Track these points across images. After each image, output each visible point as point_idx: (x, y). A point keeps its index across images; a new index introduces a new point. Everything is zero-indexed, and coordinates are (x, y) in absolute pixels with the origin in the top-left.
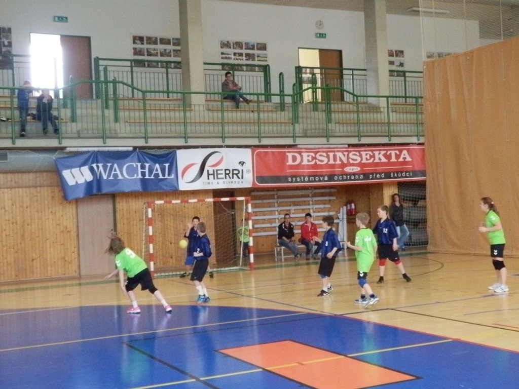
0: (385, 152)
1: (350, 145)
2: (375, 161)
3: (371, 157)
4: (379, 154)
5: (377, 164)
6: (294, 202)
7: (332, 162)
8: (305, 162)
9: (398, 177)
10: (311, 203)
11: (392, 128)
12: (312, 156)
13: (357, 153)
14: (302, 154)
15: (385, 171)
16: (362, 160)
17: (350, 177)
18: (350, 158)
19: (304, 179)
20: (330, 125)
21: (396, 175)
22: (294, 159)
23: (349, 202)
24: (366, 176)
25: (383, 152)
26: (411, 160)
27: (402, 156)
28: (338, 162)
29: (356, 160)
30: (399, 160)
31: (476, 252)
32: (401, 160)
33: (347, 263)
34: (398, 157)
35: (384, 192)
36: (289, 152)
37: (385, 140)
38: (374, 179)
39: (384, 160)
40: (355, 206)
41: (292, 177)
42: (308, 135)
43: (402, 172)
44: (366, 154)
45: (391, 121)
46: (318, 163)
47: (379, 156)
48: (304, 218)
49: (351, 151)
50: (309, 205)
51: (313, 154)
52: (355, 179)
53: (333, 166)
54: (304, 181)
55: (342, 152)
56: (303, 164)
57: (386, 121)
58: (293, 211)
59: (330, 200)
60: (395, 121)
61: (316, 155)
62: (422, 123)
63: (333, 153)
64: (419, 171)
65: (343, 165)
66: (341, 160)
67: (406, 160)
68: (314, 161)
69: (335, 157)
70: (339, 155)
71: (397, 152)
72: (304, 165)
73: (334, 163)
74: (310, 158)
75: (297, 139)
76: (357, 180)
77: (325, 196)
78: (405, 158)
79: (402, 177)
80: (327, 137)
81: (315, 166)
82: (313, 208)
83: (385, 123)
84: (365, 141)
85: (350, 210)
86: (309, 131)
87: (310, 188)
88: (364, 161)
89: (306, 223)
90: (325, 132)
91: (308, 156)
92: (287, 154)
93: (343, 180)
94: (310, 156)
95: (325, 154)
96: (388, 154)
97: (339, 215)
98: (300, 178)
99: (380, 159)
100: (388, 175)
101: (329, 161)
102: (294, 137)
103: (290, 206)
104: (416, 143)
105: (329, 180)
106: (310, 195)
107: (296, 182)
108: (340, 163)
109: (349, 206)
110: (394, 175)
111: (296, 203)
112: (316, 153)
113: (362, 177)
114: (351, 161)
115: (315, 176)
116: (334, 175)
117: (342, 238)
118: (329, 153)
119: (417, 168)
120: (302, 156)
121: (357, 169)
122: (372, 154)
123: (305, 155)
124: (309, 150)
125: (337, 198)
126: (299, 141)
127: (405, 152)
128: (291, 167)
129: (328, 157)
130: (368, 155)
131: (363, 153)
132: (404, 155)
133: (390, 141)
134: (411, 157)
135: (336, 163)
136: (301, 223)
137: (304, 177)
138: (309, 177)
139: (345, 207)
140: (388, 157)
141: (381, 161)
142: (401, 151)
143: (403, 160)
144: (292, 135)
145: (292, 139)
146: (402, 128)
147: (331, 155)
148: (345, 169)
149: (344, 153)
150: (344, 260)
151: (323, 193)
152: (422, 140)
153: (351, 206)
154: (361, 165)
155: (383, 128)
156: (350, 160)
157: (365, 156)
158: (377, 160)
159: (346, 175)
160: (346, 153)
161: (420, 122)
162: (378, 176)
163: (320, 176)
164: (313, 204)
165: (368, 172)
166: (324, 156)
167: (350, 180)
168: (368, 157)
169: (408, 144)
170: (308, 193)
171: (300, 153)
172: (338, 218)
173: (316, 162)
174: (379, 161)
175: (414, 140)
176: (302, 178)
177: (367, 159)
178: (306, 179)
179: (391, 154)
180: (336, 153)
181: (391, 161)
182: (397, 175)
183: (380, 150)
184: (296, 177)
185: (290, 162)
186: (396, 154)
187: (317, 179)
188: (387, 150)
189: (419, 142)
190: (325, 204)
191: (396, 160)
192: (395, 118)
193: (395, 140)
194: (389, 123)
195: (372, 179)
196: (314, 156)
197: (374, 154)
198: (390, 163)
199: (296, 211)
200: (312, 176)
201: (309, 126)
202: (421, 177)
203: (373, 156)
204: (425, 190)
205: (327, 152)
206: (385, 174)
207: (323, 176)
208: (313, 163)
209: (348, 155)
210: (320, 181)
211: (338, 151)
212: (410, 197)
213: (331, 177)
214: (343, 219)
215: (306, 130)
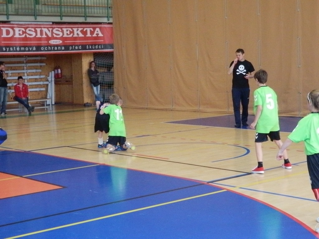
0: (82, 29)
1: (54, 23)
2: (74, 36)
3: (70, 32)
4: (77, 30)
5: (75, 39)
6: (11, 67)
7: (39, 36)
8: (17, 36)
9: (92, 49)
10: (25, 68)
11: (87, 10)
12: (23, 31)
13: (60, 29)
14: (14, 29)
15: (81, 44)
16: (63, 34)
17: (54, 49)
18: (54, 33)
19: (16, 49)
20: (37, 6)
21: (90, 47)
22: (8, 32)
23: (56, 68)
24: (67, 48)
25: (80, 29)
26: (102, 35)
27: (96, 33)
28: (44, 36)
29: (59, 35)
30: (93, 36)
31: (148, 107)
32: (95, 35)
33: (54, 115)
34: (92, 33)
35: (82, 60)
36: (3, 27)
37: (81, 20)
38: (73, 50)
39: (81, 35)
40: (61, 71)
41: (6, 47)
42: (19, 13)
43: (95, 45)
44: (67, 31)
45: (87, 4)
46: (28, 36)
47: (78, 32)
48: (17, 81)
49: (54, 28)
50: (24, 69)
51: (23, 29)
52: (58, 50)
53: (40, 39)
54: (16, 51)
55: (48, 28)
56: (15, 36)
57: (83, 5)
58: (10, 75)
59: (41, 66)
60: (90, 5)
61: (25, 30)
62: (112, 7)
63: (40, 29)
64: (109, 44)
65: (48, 39)
66: (46, 34)
67: (99, 36)
68: (25, 34)
69: (41, 31)
70: (45, 30)
71: (92, 29)
72: (16, 38)
73: (41, 37)
74: (21, 32)
75: (10, 16)
76: (60, 50)
77: (37, 62)
78: (97, 34)
79: (95, 49)
80: (35, 15)
81: (26, 39)
82: (27, 72)
83: (82, 6)
84: (65, 19)
85: (57, 74)
86: (20, 11)
87: (24, 56)
88: (65, 36)
89: (18, 84)
90: (33, 11)
91: (20, 30)
92: (2, 28)
93: (48, 50)
94: (21, 31)
95: (33, 29)
96: (85, 30)
97: (48, 78)
98: (13, 49)
99: (78, 34)
100: (84, 47)
101: (36, 35)
102: (8, 15)
103: (8, 70)
104: (106, 23)
105: (37, 50)
106: (25, 61)
107: (10, 51)
108: (46, 36)
109: (56, 71)
110: (89, 47)
111: (13, 68)
112: (26, 28)
113: (63, 48)
114: (55, 36)
115: (25, 47)
116: (41, 46)
117: (51, 96)
118: (36, 29)
119: (107, 42)
120: (14, 31)
121: (59, 42)
122: (71, 30)
123: (17, 30)
124: (20, 26)
125: (46, 64)
126: (11, 18)
127: (98, 29)
128: (5, 39)
129: (36, 32)
130: (69, 31)
131: (65, 30)
132: (97, 32)
133: (86, 20)
134: (102, 33)
135: (43, 37)
136: (15, 84)
137: (16, 48)
138: (20, 47)
139: (53, 72)
140: (85, 33)
141: (79, 36)
142: (94, 28)
143: (96, 36)
144: (6, 13)
145: (6, 16)
146: (96, 11)
147: (38, 30)
148: (50, 42)
149: (49, 29)
150: (52, 113)
151: (36, 60)
152: (111, 21)
153: (58, 71)
154: (62, 38)
155: (80, 10)
156: (54, 34)
157: (66, 32)
158: (75, 35)
159: (51, 46)
160: (50, 29)
161: (110, 6)
162: (76, 48)
163: (29, 47)
164: (27, 69)
165: (68, 44)
166: (32, 31)
167: (54, 50)
168: (68, 32)
169: (100, 23)
170: (23, 60)
171: (12, 28)
172: (48, 81)
173: (26, 35)
174: (77, 36)
175: (105, 20)
176: (15, 48)
177: (67, 34)
178: (17, 49)
179: (86, 30)
180: (43, 29)
181: (87, 36)
182: (92, 47)
183: (78, 27)
184: (9, 47)
185: (4, 35)
186: (91, 30)
187: (27, 49)
188: (84, 28)
189: (109, 22)
190: (37, 69)
191: (91, 36)
192: (90, 3)
193: (89, 20)
194: (85, 6)
195: (71, 50)
196: (24, 30)
197: (73, 30)
198: (85, 38)
199: (13, 74)
200: (23, 47)
201: (20, 7)
202: (110, 49)
203: (72, 32)
204: (113, 59)
205: (35, 28)
206: (82, 46)
207: (32, 47)
208: (23, 36)
209: (52, 31)
210: (29, 51)
211: (45, 27)
212: (103, 65)
213: (38, 48)
214: (51, 81)
215: (18, 9)
